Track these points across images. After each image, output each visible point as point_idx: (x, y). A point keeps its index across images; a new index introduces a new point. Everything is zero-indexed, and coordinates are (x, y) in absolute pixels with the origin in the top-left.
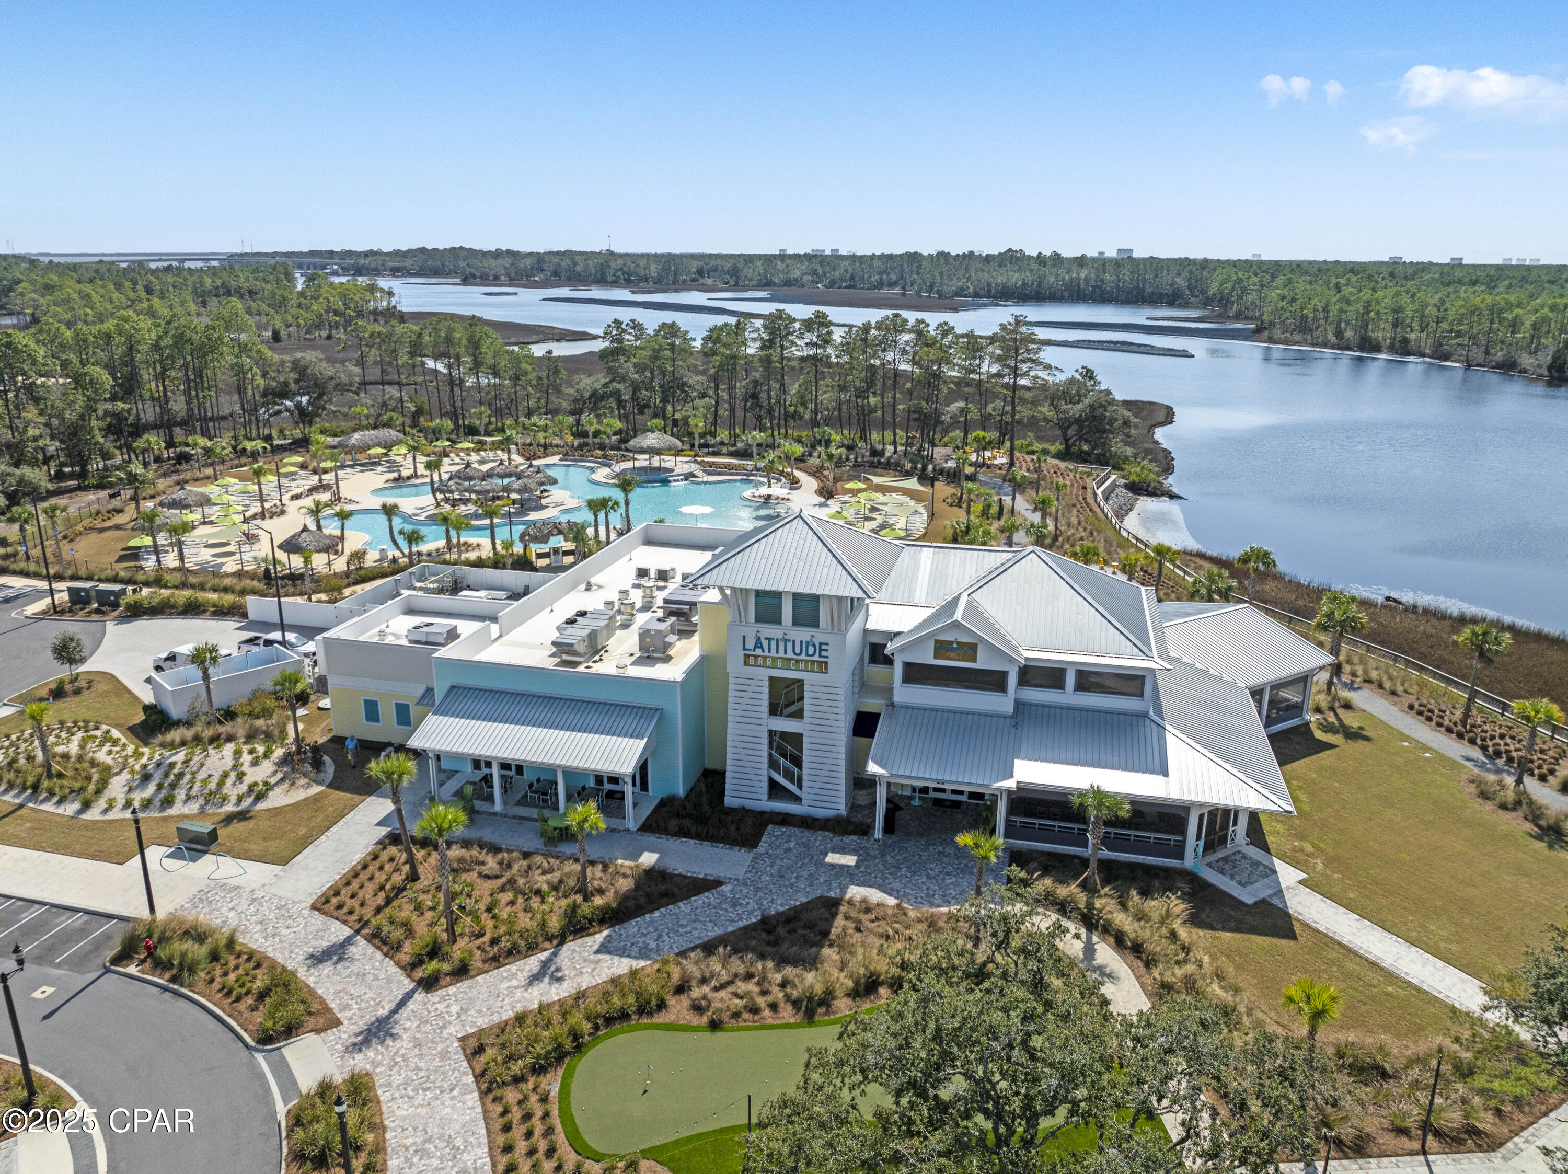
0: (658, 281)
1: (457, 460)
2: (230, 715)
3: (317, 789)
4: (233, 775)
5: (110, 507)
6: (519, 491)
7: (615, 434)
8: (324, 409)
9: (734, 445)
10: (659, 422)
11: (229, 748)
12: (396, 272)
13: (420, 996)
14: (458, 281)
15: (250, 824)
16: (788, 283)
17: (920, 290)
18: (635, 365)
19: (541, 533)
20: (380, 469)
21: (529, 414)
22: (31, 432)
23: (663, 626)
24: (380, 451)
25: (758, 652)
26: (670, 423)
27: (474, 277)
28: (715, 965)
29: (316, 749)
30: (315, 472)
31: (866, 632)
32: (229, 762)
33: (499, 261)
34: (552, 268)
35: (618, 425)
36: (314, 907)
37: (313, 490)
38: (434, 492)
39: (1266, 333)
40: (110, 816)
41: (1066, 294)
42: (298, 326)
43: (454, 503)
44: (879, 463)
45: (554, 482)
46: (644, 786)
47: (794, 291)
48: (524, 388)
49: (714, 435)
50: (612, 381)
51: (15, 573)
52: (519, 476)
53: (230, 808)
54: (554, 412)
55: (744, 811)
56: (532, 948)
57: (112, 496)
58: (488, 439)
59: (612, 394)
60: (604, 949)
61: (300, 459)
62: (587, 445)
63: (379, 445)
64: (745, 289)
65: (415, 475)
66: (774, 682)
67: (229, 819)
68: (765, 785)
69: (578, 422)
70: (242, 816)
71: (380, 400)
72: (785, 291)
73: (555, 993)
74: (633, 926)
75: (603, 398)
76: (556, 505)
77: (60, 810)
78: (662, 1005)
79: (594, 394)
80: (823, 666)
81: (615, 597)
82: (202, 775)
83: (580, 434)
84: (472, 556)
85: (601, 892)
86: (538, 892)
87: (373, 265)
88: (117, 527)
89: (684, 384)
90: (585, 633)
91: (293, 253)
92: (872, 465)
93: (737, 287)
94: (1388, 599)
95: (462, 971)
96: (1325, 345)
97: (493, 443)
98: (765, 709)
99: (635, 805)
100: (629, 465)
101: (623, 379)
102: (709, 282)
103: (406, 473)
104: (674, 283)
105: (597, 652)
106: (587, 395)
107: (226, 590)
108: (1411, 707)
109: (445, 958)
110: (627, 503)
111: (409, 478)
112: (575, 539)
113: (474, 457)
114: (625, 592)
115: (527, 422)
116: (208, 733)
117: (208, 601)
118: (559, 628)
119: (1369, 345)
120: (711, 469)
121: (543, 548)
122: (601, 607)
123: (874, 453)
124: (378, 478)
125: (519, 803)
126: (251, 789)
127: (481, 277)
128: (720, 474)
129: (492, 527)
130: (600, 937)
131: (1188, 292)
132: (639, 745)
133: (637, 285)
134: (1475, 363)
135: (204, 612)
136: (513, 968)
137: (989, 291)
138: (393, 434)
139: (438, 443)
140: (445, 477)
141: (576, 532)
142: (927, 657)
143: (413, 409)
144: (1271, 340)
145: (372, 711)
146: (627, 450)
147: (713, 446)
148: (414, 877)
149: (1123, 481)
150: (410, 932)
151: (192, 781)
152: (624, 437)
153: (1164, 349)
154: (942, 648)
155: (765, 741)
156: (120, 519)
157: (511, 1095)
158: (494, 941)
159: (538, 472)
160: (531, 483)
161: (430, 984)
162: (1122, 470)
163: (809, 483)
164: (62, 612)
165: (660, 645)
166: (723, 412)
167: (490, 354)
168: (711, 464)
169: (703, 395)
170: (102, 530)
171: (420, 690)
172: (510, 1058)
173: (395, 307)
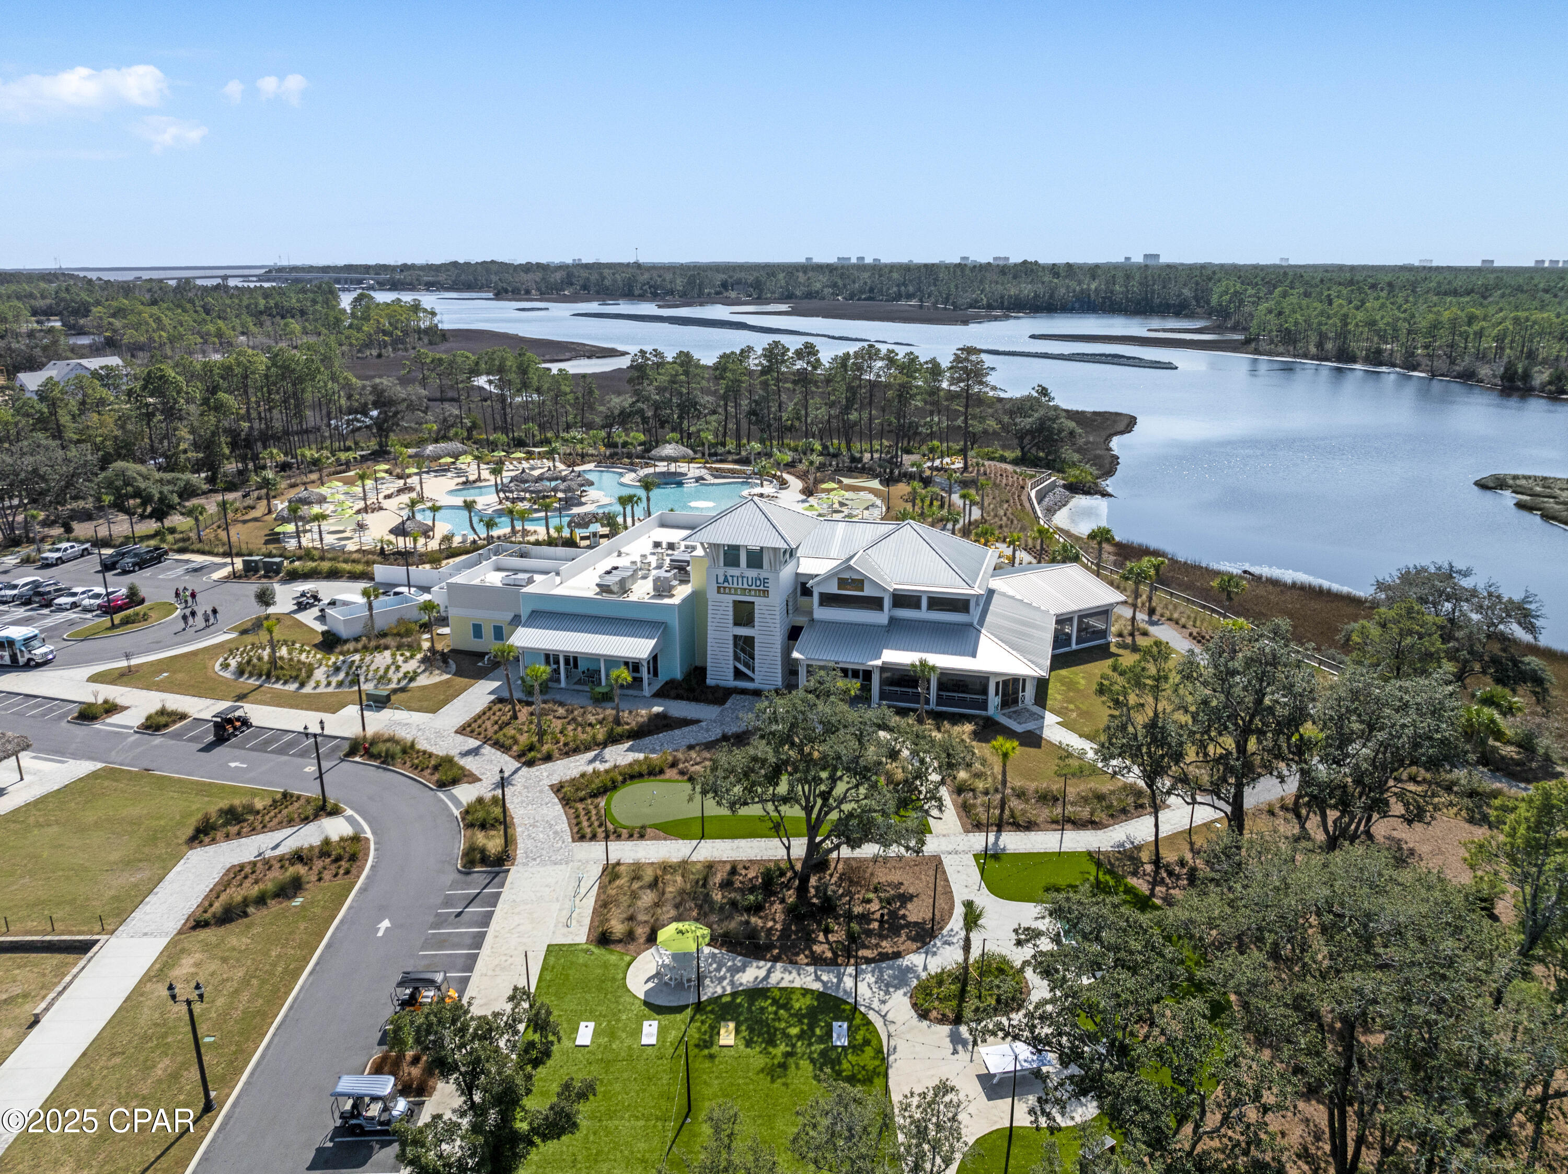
0: (683, 295)
1: (511, 467)
2: (384, 635)
3: (446, 677)
4: (393, 668)
5: (245, 504)
6: (564, 491)
7: (640, 444)
8: (398, 425)
9: (739, 454)
10: (676, 435)
11: (387, 653)
12: (430, 286)
13: (525, 770)
14: (491, 295)
15: (409, 694)
16: (809, 295)
17: (936, 302)
18: (657, 388)
19: (584, 521)
20: (449, 474)
21: (568, 428)
22: (182, 446)
23: (668, 575)
24: (449, 460)
25: (726, 585)
26: (685, 434)
27: (506, 291)
28: (693, 754)
29: (443, 654)
30: (399, 477)
31: (797, 574)
32: (389, 660)
33: (530, 276)
34: (581, 282)
35: (642, 437)
36: (456, 732)
37: (400, 491)
38: (497, 492)
39: (1253, 345)
40: (318, 691)
41: (1077, 305)
42: (351, 345)
43: (514, 501)
44: (856, 468)
45: (591, 484)
46: (656, 674)
47: (815, 303)
48: (563, 407)
49: (724, 444)
50: (638, 401)
51: (193, 552)
52: (564, 479)
53: (393, 686)
54: (589, 426)
55: (717, 687)
56: (588, 749)
57: (244, 496)
58: (537, 450)
59: (637, 412)
60: (629, 750)
61: (387, 467)
62: (616, 454)
63: (449, 455)
64: (768, 302)
65: (479, 479)
66: (736, 604)
67: (395, 691)
68: (732, 670)
69: (609, 434)
70: (403, 690)
71: (441, 417)
72: (806, 304)
73: (600, 767)
74: (647, 740)
75: (630, 414)
76: (593, 502)
77: (286, 687)
78: (661, 772)
79: (622, 412)
80: (765, 593)
81: (638, 559)
82: (373, 667)
83: (611, 445)
84: (532, 539)
85: (628, 724)
86: (590, 725)
87: (408, 280)
88: (256, 520)
89: (696, 403)
90: (618, 579)
91: (329, 267)
92: (850, 470)
93: (760, 299)
94: (1245, 572)
95: (548, 758)
96: (1305, 356)
97: (539, 453)
98: (731, 621)
99: (649, 684)
100: (651, 470)
101: (647, 399)
102: (733, 294)
103: (472, 478)
104: (699, 297)
105: (626, 592)
106: (617, 412)
107: (354, 561)
108: (1191, 634)
109: (539, 751)
110: (648, 499)
111: (474, 482)
112: (609, 525)
113: (525, 465)
114: (644, 556)
115: (565, 435)
116: (373, 644)
117: (344, 570)
118: (600, 577)
119: (1345, 356)
120: (717, 473)
121: (585, 532)
122: (628, 564)
123: (853, 459)
124: (449, 482)
125: (576, 683)
126: (405, 676)
127: (513, 292)
128: (724, 477)
129: (547, 518)
130: (627, 745)
131: (1194, 303)
132: (652, 642)
133: (663, 299)
134: (1439, 372)
135: (342, 577)
136: (577, 757)
137: (1002, 303)
138: (456, 446)
139: (496, 454)
140: (505, 481)
141: (609, 520)
142: (833, 589)
143: (469, 424)
144: (1257, 352)
145: (477, 630)
146: (650, 458)
147: (721, 455)
148: (515, 717)
149: (1062, 482)
150: (516, 742)
151: (368, 670)
152: (648, 447)
153: (1151, 362)
154: (842, 583)
155: (731, 642)
156: (254, 514)
157: (580, 806)
158: (566, 744)
159: (579, 476)
160: (574, 485)
161: (530, 764)
162: (1063, 472)
163: (796, 484)
164: (240, 577)
165: (667, 587)
166: (732, 426)
167: (536, 378)
168: (717, 470)
169: (714, 412)
170: (245, 522)
171: (509, 616)
172: (577, 790)
173: (436, 326)
